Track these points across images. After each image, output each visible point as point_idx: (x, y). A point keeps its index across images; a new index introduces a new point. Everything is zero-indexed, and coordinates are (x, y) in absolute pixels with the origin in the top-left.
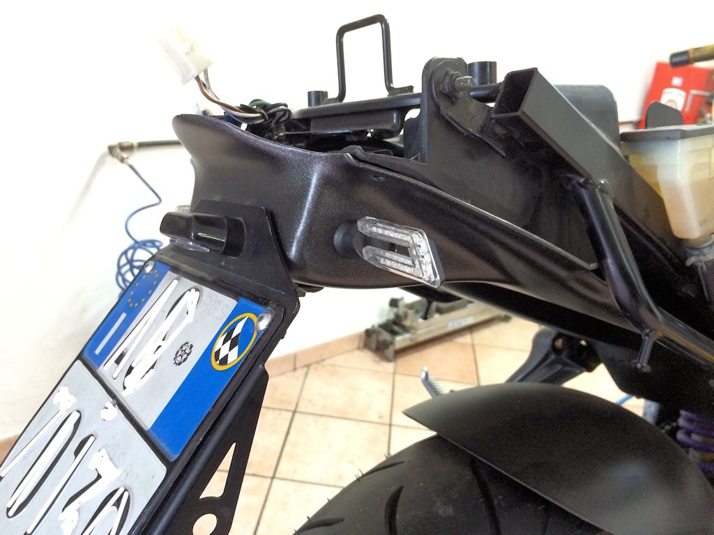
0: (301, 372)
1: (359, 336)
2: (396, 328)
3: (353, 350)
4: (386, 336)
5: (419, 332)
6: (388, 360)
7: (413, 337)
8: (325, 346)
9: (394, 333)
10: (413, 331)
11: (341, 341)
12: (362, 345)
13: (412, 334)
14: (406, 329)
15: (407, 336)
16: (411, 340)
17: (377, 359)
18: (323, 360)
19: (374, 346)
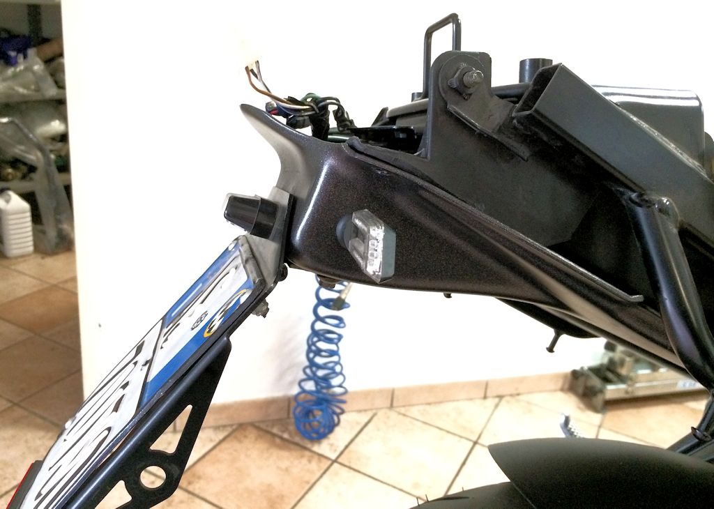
0: (491, 402)
1: (565, 376)
2: (610, 375)
3: (555, 391)
4: (596, 382)
5: (638, 385)
6: (596, 410)
7: (630, 389)
8: (522, 380)
9: (607, 381)
10: (629, 383)
11: (541, 378)
12: (567, 386)
13: (629, 386)
14: (622, 379)
15: (622, 386)
16: (627, 392)
17: (582, 406)
18: (518, 394)
19: (581, 390)
